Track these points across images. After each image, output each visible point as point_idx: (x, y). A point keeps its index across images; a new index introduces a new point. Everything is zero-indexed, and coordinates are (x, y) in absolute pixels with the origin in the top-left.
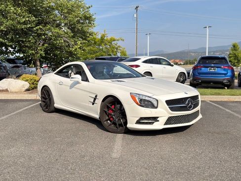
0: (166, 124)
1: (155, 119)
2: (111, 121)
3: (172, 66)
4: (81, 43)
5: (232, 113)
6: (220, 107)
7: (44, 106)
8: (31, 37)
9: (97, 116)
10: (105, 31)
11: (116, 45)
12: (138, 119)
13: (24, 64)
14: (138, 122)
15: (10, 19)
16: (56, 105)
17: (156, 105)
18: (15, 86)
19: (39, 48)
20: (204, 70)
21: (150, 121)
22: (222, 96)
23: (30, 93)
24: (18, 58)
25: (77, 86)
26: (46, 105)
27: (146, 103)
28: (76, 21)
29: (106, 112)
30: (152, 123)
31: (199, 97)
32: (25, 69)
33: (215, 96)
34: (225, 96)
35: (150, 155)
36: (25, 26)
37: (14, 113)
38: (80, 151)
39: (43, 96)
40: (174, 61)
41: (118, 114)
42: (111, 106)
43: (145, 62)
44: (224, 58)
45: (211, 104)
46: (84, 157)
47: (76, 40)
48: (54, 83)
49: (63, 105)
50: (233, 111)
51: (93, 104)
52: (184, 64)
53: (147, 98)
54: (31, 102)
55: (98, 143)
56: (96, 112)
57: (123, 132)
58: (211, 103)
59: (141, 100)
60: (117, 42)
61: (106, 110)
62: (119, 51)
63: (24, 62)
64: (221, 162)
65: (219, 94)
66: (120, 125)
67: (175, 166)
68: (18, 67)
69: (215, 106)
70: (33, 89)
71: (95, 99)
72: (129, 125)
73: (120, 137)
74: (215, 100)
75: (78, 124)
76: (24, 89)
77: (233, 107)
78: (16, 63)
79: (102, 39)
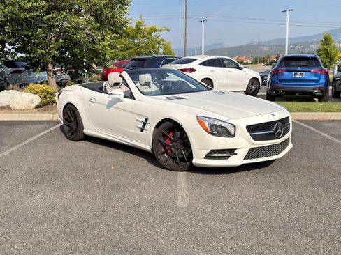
0: (246, 158)
1: (232, 152)
2: (168, 154)
3: (241, 69)
4: (111, 38)
5: (330, 137)
6: (313, 129)
7: (69, 132)
8: (40, 30)
9: (148, 147)
10: (141, 16)
11: (158, 37)
12: (208, 152)
13: (27, 68)
14: (208, 156)
15: (9, 4)
16: (86, 131)
17: (232, 133)
18: (20, 101)
19: (51, 46)
20: (287, 75)
21: (224, 155)
22: (313, 113)
23: (42, 111)
24: (20, 59)
25: (118, 105)
26: (70, 130)
27: (219, 129)
28: (104, 5)
29: (161, 142)
30: (228, 157)
31: (290, 119)
32: (30, 74)
33: (303, 113)
34: (317, 113)
35: (228, 202)
36: (32, 14)
37: (26, 142)
38: (132, 198)
39: (67, 117)
40: (238, 59)
41: (178, 144)
42: (169, 133)
43: (203, 64)
44: (315, 59)
45: (299, 125)
46: (139, 206)
47: (104, 33)
48: (83, 99)
49: (96, 131)
50: (331, 135)
51: (142, 130)
52: (252, 64)
53: (219, 123)
54: (47, 125)
55: (155, 185)
56: (146, 142)
57: (187, 169)
58: (299, 123)
59: (212, 126)
60: (159, 33)
61: (162, 139)
62: (162, 46)
63: (28, 64)
64: (326, 210)
65: (309, 110)
66: (182, 160)
67: (266, 218)
68: (20, 72)
69: (306, 128)
70: (45, 105)
71: (144, 124)
72: (196, 161)
73: (182, 176)
74: (304, 118)
75: (121, 159)
76: (33, 105)
77: (331, 128)
78: (17, 67)
79: (138, 28)
